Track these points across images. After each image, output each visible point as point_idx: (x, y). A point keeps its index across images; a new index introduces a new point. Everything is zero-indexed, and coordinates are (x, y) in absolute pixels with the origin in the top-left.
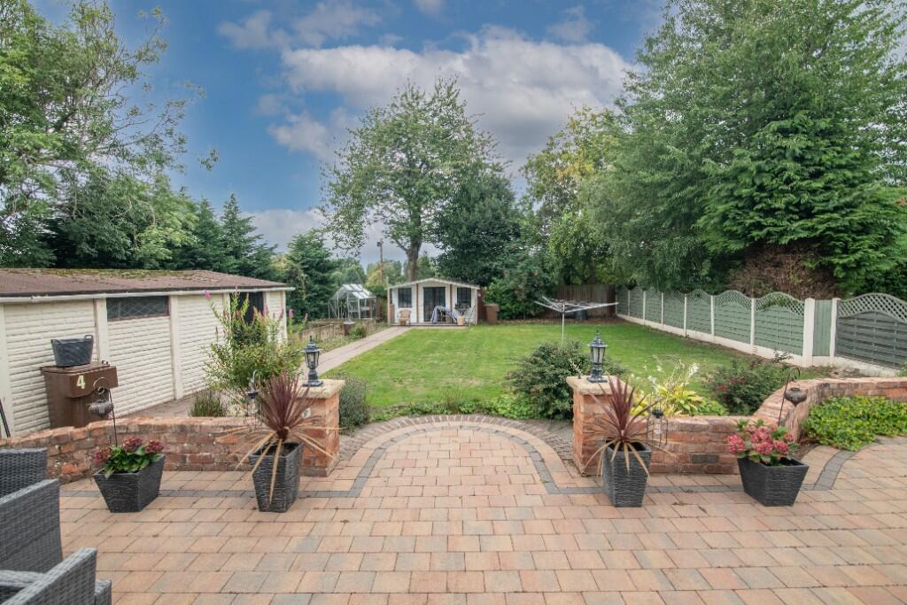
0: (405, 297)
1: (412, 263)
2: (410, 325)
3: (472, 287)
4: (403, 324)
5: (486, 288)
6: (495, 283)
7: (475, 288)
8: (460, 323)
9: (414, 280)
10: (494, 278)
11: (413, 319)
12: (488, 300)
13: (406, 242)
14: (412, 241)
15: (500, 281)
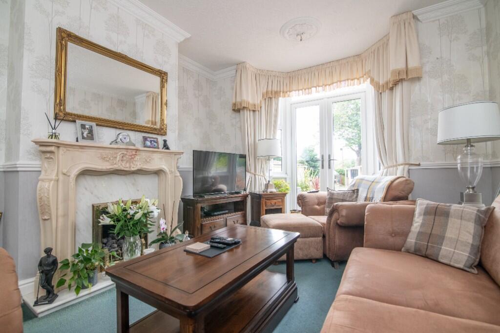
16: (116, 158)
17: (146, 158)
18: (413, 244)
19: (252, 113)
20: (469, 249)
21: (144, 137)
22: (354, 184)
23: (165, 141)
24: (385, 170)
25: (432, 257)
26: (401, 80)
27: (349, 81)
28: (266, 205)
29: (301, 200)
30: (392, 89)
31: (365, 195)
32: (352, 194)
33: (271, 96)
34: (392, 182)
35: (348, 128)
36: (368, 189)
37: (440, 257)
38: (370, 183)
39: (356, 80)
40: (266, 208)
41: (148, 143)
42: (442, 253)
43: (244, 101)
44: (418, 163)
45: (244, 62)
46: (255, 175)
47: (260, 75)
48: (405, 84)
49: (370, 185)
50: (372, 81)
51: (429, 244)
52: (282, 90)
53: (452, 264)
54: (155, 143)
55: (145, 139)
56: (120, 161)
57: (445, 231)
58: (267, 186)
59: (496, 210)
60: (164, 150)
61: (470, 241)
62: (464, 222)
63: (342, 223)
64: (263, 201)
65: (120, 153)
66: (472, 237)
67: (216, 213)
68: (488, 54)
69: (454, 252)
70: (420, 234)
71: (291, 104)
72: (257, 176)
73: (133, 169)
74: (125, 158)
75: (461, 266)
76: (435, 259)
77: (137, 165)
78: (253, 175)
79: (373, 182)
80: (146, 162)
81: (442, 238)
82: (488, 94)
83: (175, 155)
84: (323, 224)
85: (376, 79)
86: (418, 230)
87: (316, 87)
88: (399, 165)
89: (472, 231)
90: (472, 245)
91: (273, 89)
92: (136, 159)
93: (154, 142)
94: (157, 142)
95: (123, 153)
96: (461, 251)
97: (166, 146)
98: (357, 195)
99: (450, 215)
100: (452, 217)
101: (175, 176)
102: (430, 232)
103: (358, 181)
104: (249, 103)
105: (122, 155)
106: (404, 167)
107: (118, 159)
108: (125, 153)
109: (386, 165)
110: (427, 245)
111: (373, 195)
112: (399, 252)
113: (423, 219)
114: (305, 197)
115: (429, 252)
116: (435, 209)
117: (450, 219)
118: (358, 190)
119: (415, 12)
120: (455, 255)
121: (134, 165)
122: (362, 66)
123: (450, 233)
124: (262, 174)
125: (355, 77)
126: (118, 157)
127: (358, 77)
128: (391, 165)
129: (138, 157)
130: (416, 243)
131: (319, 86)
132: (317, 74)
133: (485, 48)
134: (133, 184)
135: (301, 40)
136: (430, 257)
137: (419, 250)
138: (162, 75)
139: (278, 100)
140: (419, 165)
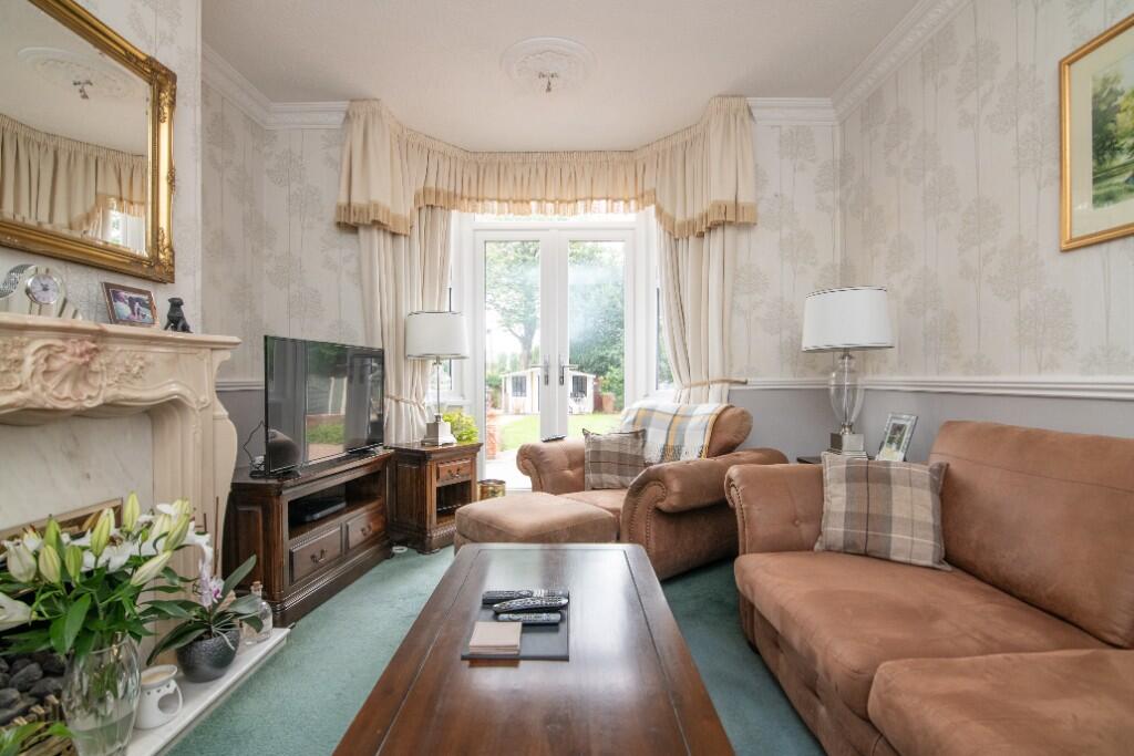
0: (519, 385)
1: (526, 352)
2: (524, 414)
3: (588, 375)
4: (518, 413)
5: (602, 377)
6: (611, 371)
7: (590, 377)
8: (576, 411)
9: (527, 368)
10: (611, 368)
11: (528, 409)
12: (604, 389)
13: (520, 329)
14: (526, 328)
15: (616, 371)
16: (19, 362)
17: (127, 362)
18: (841, 536)
19: (389, 238)
20: (931, 534)
21: (107, 286)
22: (634, 421)
23: (176, 304)
24: (686, 392)
25: (877, 555)
26: (722, 224)
27: (610, 201)
28: (438, 477)
29: (531, 460)
30: (701, 235)
31: (662, 442)
32: (635, 440)
33: (433, 204)
34: (719, 416)
35: (506, 289)
36: (669, 429)
37: (892, 552)
38: (670, 418)
39: (622, 203)
40: (439, 485)
41: (123, 309)
42: (894, 545)
43: (376, 205)
44: (743, 380)
45: (376, 100)
46: (397, 401)
47: (410, 144)
48: (729, 232)
49: (671, 424)
50: (659, 211)
51: (870, 533)
52: (458, 191)
53: (914, 561)
54: (144, 310)
55: (112, 292)
56: (39, 377)
57: (889, 507)
58: (433, 428)
59: (952, 467)
60: (170, 334)
61: (930, 520)
62: (915, 491)
63: (674, 507)
64: (431, 468)
65: (40, 343)
66: (930, 512)
67: (318, 515)
68: (842, 204)
69: (913, 542)
70: (849, 516)
71: (476, 230)
72: (402, 404)
73: (89, 404)
74: (56, 364)
75: (929, 563)
76: (883, 556)
77: (101, 387)
78: (394, 403)
79: (675, 415)
80: (130, 376)
81: (887, 521)
82: (838, 268)
83: (212, 349)
84: (614, 511)
85: (667, 210)
86: (843, 509)
87: (539, 201)
88: (712, 382)
89: (930, 504)
90: (934, 526)
91: (440, 186)
92: (95, 367)
93: (143, 304)
94: (150, 306)
95: (48, 347)
96: (922, 537)
97: (176, 321)
98: (644, 442)
99: (893, 481)
100: (896, 483)
101: (215, 419)
102: (865, 511)
103: (641, 413)
104: (388, 212)
105: (45, 353)
106: (722, 387)
107: (28, 367)
108: (59, 343)
109: (686, 381)
110: (867, 536)
111: (683, 441)
112: (810, 553)
113: (847, 490)
114: (542, 453)
115: (870, 546)
116: (864, 470)
117: (893, 486)
118: (644, 432)
119: (751, 101)
120: (915, 547)
121: (93, 388)
122: (636, 176)
123: (899, 510)
124: (414, 400)
125: (621, 196)
126: (29, 360)
127: (626, 197)
128: (699, 381)
129: (102, 361)
130: (845, 533)
131: (547, 201)
132: (542, 172)
133: (838, 194)
134: (71, 456)
135: (549, 89)
136: (873, 554)
137: (854, 545)
138: (159, 78)
139: (449, 216)
140: (745, 383)
